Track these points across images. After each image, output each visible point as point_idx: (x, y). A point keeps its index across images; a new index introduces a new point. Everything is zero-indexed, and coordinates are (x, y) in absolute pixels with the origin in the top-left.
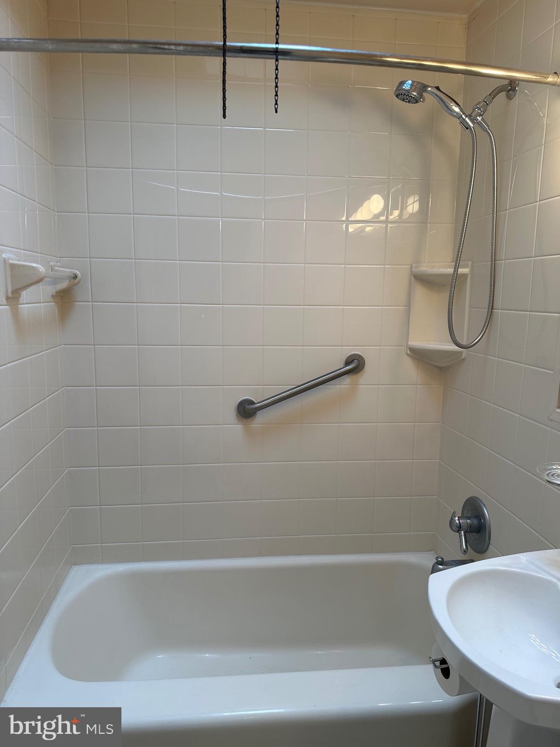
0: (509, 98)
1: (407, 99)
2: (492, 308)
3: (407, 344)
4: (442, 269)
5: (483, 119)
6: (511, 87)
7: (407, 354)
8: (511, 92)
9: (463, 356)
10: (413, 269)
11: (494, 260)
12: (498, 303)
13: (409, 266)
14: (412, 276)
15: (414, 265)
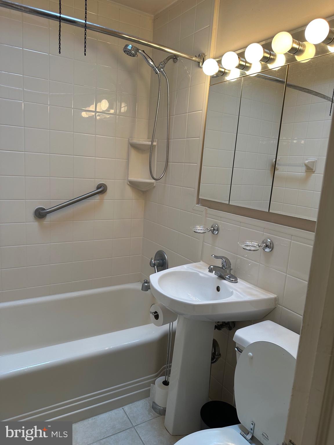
0: (175, 62)
1: (129, 54)
2: (168, 162)
3: (128, 179)
4: (144, 142)
5: (163, 70)
6: (175, 58)
7: (128, 184)
8: (175, 59)
9: (155, 185)
10: (130, 141)
11: (168, 139)
12: (170, 159)
13: (128, 139)
14: (130, 145)
15: (130, 139)
